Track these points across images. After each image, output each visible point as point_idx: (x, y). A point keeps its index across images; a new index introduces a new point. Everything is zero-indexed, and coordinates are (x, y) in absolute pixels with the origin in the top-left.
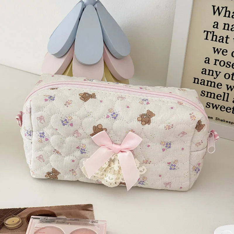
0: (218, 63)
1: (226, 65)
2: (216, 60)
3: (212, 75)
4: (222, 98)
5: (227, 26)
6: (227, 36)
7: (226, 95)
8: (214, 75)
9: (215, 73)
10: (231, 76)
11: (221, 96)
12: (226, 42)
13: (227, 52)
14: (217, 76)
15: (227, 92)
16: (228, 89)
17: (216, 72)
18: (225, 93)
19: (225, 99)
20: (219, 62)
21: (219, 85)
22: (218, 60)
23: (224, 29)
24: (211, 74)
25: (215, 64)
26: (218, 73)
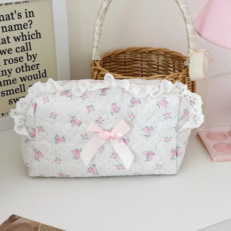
0: (7, 62)
1: (15, 62)
2: (5, 60)
3: (6, 74)
4: (20, 90)
5: (4, 28)
6: (8, 37)
7: (22, 86)
8: (7, 74)
9: (7, 72)
10: (21, 69)
11: (19, 90)
12: (9, 42)
13: (11, 50)
14: (10, 73)
15: (22, 83)
16: (22, 81)
17: (8, 70)
18: (21, 85)
19: (23, 90)
20: (8, 60)
21: (14, 81)
22: (7, 60)
23: (3, 31)
24: (4, 74)
25: (5, 64)
26: (10, 71)
